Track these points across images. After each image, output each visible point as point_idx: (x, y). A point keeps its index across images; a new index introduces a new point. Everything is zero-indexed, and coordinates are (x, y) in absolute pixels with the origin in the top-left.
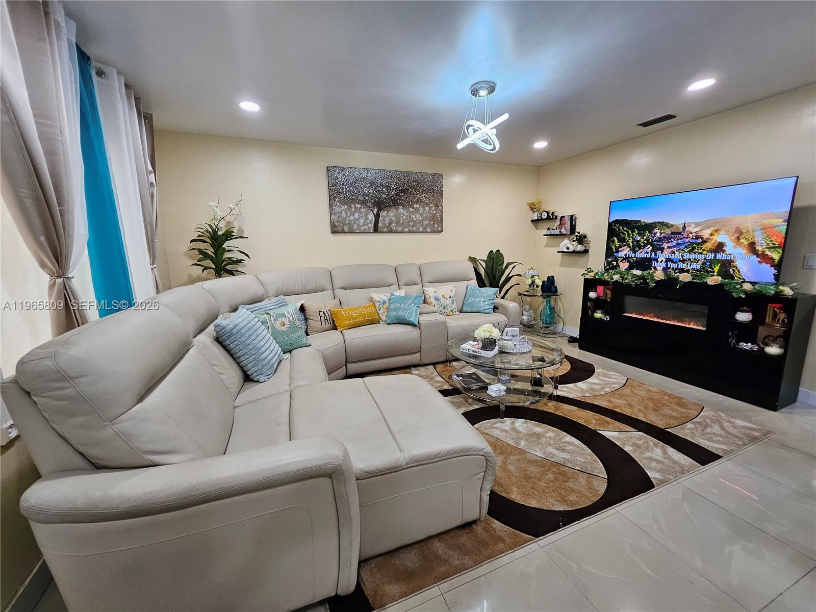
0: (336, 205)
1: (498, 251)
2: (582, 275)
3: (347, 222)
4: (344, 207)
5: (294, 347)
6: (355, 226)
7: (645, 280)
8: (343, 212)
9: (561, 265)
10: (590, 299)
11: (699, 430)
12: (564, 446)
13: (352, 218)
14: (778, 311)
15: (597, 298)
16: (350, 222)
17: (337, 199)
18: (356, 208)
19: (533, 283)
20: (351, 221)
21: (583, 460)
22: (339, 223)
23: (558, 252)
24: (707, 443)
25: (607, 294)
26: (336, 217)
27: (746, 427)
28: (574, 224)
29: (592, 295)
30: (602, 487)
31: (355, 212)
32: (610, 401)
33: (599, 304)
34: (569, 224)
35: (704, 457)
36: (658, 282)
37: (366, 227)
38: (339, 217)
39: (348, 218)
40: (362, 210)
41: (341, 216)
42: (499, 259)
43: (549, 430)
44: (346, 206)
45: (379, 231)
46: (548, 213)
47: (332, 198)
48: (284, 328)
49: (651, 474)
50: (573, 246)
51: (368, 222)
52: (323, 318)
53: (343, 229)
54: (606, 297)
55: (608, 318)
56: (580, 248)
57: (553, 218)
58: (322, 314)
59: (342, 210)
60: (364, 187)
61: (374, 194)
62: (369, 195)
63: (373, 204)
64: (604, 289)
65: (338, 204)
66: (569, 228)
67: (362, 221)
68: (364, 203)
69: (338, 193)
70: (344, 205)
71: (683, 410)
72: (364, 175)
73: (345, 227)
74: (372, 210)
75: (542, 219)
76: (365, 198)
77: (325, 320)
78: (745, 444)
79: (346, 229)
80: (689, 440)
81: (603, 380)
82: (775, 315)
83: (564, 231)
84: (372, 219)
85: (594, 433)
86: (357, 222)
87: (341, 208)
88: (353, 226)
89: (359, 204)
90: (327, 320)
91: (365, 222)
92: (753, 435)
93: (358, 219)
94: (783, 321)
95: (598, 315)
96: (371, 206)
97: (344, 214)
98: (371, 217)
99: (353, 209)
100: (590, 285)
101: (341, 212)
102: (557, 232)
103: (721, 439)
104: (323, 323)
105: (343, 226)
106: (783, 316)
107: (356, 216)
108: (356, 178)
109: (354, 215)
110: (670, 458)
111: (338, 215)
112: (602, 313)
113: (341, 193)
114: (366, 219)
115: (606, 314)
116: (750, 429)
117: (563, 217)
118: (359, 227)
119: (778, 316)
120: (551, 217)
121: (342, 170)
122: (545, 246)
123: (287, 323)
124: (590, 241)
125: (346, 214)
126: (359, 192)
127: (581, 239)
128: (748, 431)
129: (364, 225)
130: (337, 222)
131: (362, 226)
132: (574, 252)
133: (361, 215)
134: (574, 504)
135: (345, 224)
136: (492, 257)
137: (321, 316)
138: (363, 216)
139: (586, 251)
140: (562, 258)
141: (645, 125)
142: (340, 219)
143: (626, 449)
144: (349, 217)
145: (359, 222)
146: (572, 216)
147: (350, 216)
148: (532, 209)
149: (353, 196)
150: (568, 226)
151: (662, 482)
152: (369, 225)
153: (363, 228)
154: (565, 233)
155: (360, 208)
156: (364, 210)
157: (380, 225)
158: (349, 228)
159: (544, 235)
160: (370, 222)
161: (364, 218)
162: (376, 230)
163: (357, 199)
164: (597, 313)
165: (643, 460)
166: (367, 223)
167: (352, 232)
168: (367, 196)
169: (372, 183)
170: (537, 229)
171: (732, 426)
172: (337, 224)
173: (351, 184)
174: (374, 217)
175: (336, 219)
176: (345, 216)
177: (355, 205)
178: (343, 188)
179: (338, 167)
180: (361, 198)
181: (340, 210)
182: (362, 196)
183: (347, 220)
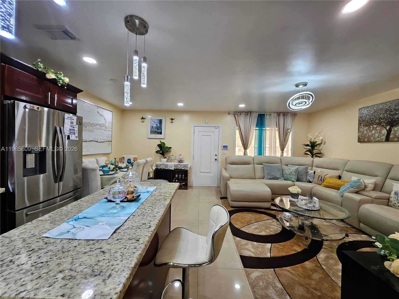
0: (361, 127)
3: (367, 136)
4: (366, 128)
6: (372, 138)
8: (365, 131)
13: (370, 134)
16: (369, 136)
17: (362, 125)
18: (373, 127)
20: (370, 135)
26: (361, 134)
31: (372, 130)
37: (379, 139)
38: (362, 134)
39: (367, 134)
40: (378, 128)
41: (364, 133)
44: (367, 128)
45: (390, 141)
47: (360, 124)
51: (382, 135)
53: (364, 140)
58: (320, 177)
60: (380, 114)
61: (388, 117)
62: (384, 118)
63: (386, 123)
65: (362, 127)
67: (377, 135)
68: (379, 124)
69: (363, 121)
70: (366, 127)
72: (381, 107)
73: (365, 139)
74: (385, 127)
76: (381, 120)
77: (320, 180)
79: (366, 140)
88: (371, 138)
89: (375, 125)
90: (322, 180)
91: (379, 135)
93: (374, 134)
96: (384, 125)
97: (365, 132)
98: (384, 132)
99: (372, 129)
101: (364, 131)
105: (364, 138)
107: (373, 132)
108: (375, 110)
109: (371, 132)
111: (362, 133)
113: (365, 121)
114: (380, 132)
118: (374, 139)
121: (367, 108)
123: (289, 172)
125: (367, 131)
126: (376, 118)
129: (378, 137)
130: (361, 136)
131: (376, 138)
133: (377, 131)
135: (365, 137)
138: (378, 132)
142: (363, 135)
144: (368, 133)
145: (375, 136)
147: (369, 133)
149: (372, 121)
152: (382, 137)
153: (377, 139)
155: (377, 127)
156: (379, 128)
157: (391, 136)
158: (368, 139)
160: (383, 135)
161: (379, 133)
162: (388, 139)
163: (375, 122)
167: (369, 141)
168: (382, 119)
169: (386, 111)
172: (361, 137)
173: (371, 115)
174: (386, 132)
175: (360, 135)
176: (366, 133)
177: (373, 126)
178: (366, 118)
179: (364, 108)
180: (377, 121)
181: (363, 130)
182: (379, 120)
183: (367, 135)
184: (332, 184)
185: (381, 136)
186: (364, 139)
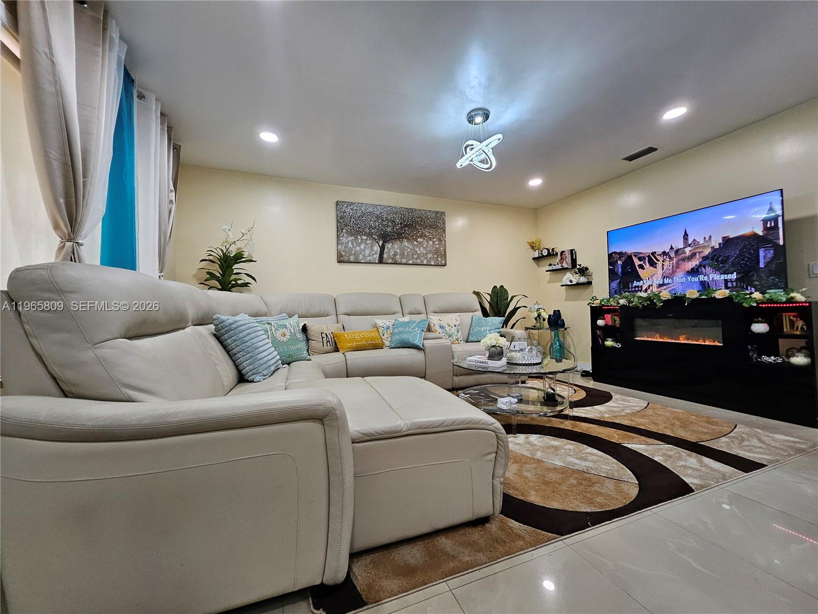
0: (344, 236)
1: (502, 286)
2: (588, 304)
3: (353, 252)
4: (351, 238)
5: (293, 359)
6: (361, 257)
7: (652, 301)
8: (350, 242)
9: (566, 300)
10: (600, 328)
11: (736, 443)
12: (586, 456)
13: (358, 248)
14: (794, 319)
15: (606, 325)
17: (344, 231)
18: (362, 239)
19: (539, 315)
20: (357, 252)
21: (608, 468)
22: (345, 253)
23: (562, 286)
24: (747, 453)
25: (615, 321)
26: (343, 247)
27: (788, 441)
28: (574, 258)
29: (600, 322)
30: (634, 492)
31: (361, 244)
32: (632, 420)
33: (608, 331)
34: (570, 258)
35: (747, 466)
36: (664, 302)
37: (371, 258)
38: (345, 247)
40: (368, 242)
41: (348, 246)
42: (503, 294)
43: (567, 443)
44: (353, 238)
45: (384, 262)
46: (548, 250)
47: (339, 230)
48: (285, 339)
49: (687, 480)
50: (576, 278)
51: (374, 253)
52: (325, 339)
53: (349, 259)
54: (615, 323)
55: (619, 345)
56: (583, 280)
57: (553, 255)
58: (324, 335)
60: (371, 221)
61: (379, 227)
62: (375, 228)
63: (378, 236)
64: (612, 316)
66: (570, 262)
67: (367, 252)
68: (370, 235)
69: (346, 225)
70: (351, 236)
71: (714, 427)
72: (370, 210)
73: (351, 257)
74: (377, 242)
75: (543, 257)
76: (371, 231)
77: (327, 342)
78: (790, 455)
79: (352, 259)
80: (726, 451)
81: (622, 404)
82: (792, 324)
83: (565, 265)
85: (618, 446)
86: (363, 253)
87: (347, 239)
88: (359, 256)
89: (365, 235)
90: (329, 341)
91: (370, 253)
92: (798, 447)
93: (364, 250)
94: (802, 328)
95: (609, 343)
96: (376, 238)
97: (350, 244)
98: (377, 248)
99: (360, 241)
100: (597, 312)
101: (348, 243)
102: (559, 267)
103: (761, 450)
104: (325, 344)
105: (350, 255)
106: (801, 323)
107: (362, 246)
108: (363, 213)
109: (360, 246)
110: (706, 466)
111: (344, 245)
112: (612, 341)
113: (349, 225)
114: (372, 250)
115: (616, 341)
116: (794, 442)
117: (563, 252)
118: (364, 257)
119: (796, 323)
120: (551, 254)
121: (350, 205)
122: (548, 283)
123: (288, 334)
124: (592, 273)
125: (352, 244)
126: (365, 225)
127: (583, 271)
128: (792, 444)
129: (369, 255)
130: (344, 251)
131: (368, 256)
132: (578, 284)
133: (367, 246)
134: (602, 506)
135: (351, 254)
136: (496, 291)
137: (323, 338)
138: (369, 247)
139: (590, 283)
140: (566, 292)
141: (630, 159)
142: (347, 249)
143: (656, 459)
144: (355, 248)
145: (365, 252)
146: (572, 251)
148: (532, 247)
149: (359, 228)
150: (569, 260)
151: (701, 487)
152: (375, 256)
153: (368, 258)
154: (567, 267)
155: (366, 239)
156: (370, 242)
157: (385, 256)
158: (354, 259)
159: (547, 271)
160: (376, 253)
161: (369, 249)
162: (381, 261)
163: (364, 231)
164: (607, 341)
165: (677, 468)
167: (357, 262)
168: (373, 229)
169: (378, 217)
170: (539, 267)
171: (772, 440)
172: (343, 253)
173: (358, 218)
174: (379, 249)
175: (342, 249)
176: (352, 246)
177: (361, 237)
178: (351, 221)
179: (346, 202)
180: (367, 230)
181: (347, 241)
182: (369, 228)
183: (353, 250)
185: (373, 254)
186: (349, 257)
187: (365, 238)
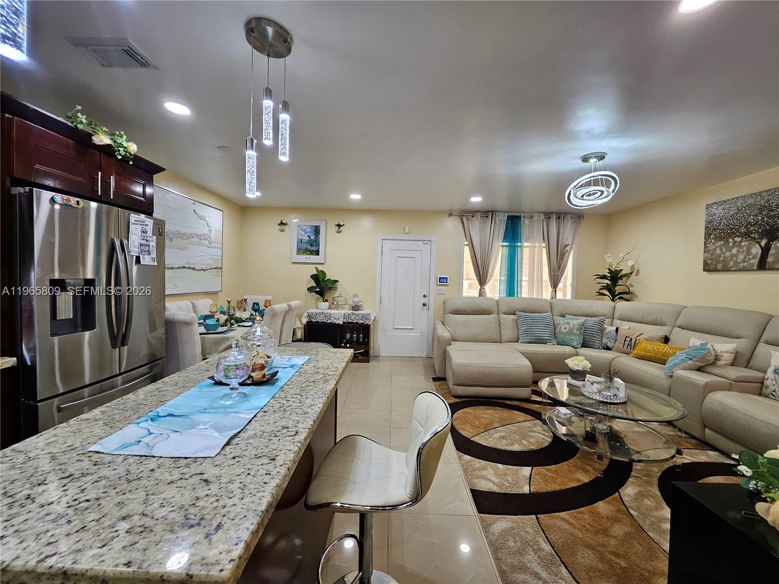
0: (711, 242)
3: (722, 259)
4: (719, 243)
5: (565, 344)
6: (732, 263)
8: (718, 248)
13: (728, 254)
16: (725, 259)
17: (712, 236)
18: (735, 242)
20: (727, 258)
22: (711, 261)
26: (709, 255)
31: (733, 247)
37: (746, 264)
38: (712, 255)
39: (722, 255)
40: (743, 244)
41: (715, 253)
44: (722, 242)
45: (767, 268)
47: (708, 235)
51: (751, 257)
52: (627, 343)
53: (716, 267)
58: (628, 339)
59: (716, 247)
60: (750, 215)
61: (764, 221)
62: (756, 223)
63: (759, 234)
65: (713, 241)
67: (741, 257)
68: (747, 235)
69: (714, 230)
70: (720, 241)
72: (751, 201)
73: (718, 265)
74: (758, 242)
76: (750, 228)
77: (628, 345)
79: (719, 266)
84: (758, 253)
86: (735, 259)
88: (729, 264)
89: (739, 236)
90: (631, 345)
91: (745, 258)
93: (736, 255)
96: (757, 237)
97: (718, 251)
98: (756, 250)
99: (731, 244)
101: (715, 249)
105: (716, 263)
107: (734, 251)
108: (738, 208)
109: (730, 251)
111: (711, 252)
113: (718, 229)
114: (748, 252)
118: (736, 264)
121: (722, 205)
123: (568, 328)
125: (721, 250)
126: (740, 223)
129: (744, 261)
130: (710, 260)
131: (740, 263)
133: (741, 250)
135: (718, 262)
137: (625, 341)
138: (743, 250)
142: (714, 257)
144: (724, 253)
145: (737, 258)
147: (726, 252)
149: (732, 229)
152: (752, 261)
153: (742, 265)
155: (741, 242)
156: (746, 243)
157: (770, 259)
158: (723, 266)
160: (754, 257)
161: (745, 253)
162: (762, 265)
163: (737, 232)
166: (749, 258)
167: (726, 270)
168: (752, 226)
169: (761, 208)
172: (709, 262)
173: (731, 217)
174: (760, 251)
175: (709, 258)
176: (720, 253)
177: (733, 240)
178: (720, 223)
179: (716, 203)
180: (743, 230)
181: (714, 247)
182: (745, 228)
183: (721, 257)
184: (651, 352)
185: (750, 259)
186: (716, 265)
187: (738, 239)
